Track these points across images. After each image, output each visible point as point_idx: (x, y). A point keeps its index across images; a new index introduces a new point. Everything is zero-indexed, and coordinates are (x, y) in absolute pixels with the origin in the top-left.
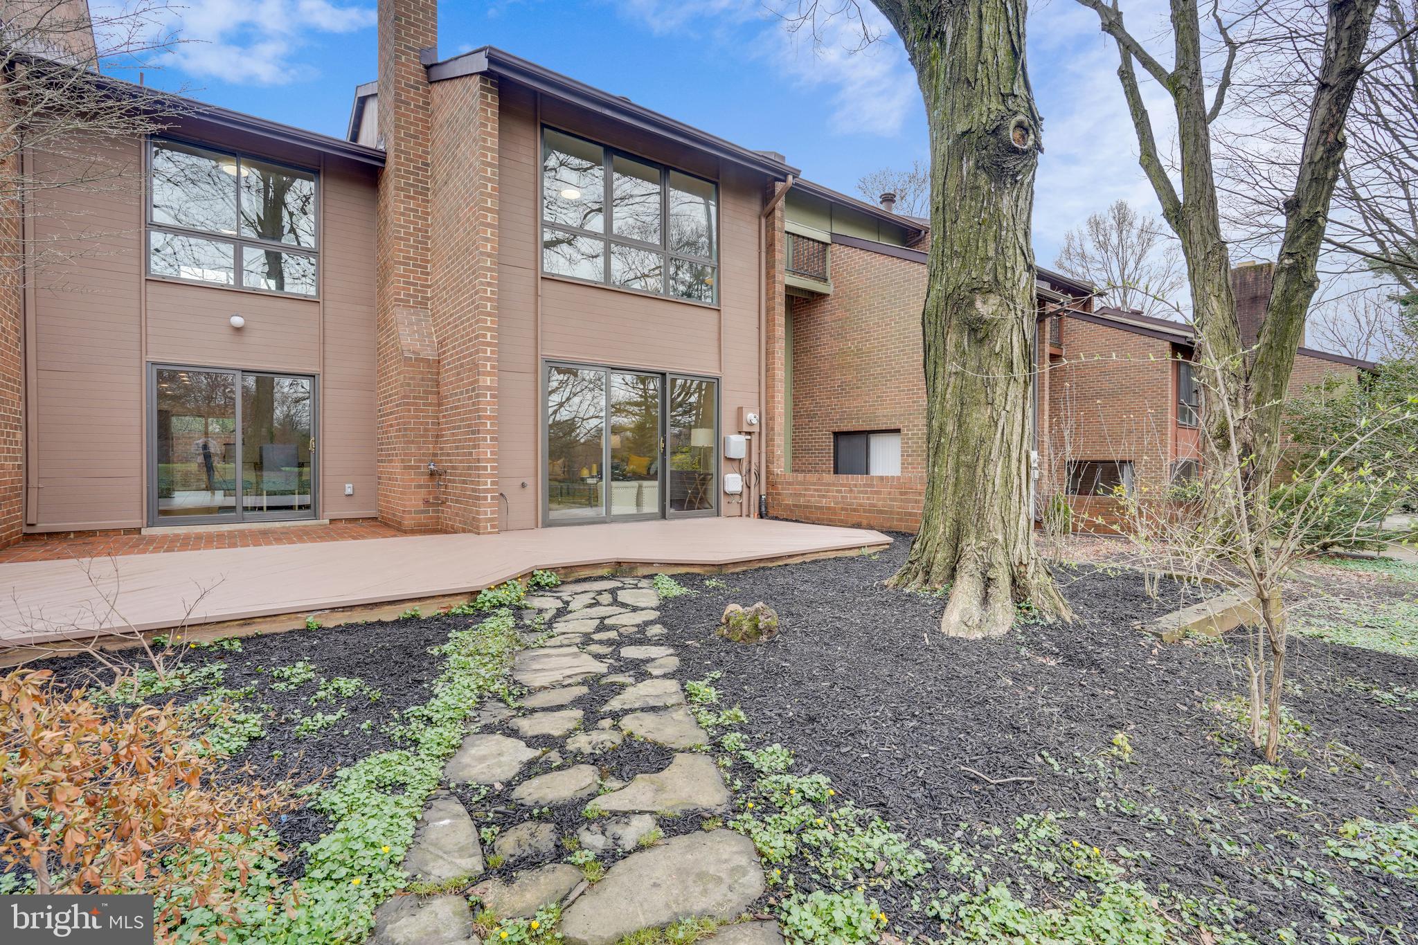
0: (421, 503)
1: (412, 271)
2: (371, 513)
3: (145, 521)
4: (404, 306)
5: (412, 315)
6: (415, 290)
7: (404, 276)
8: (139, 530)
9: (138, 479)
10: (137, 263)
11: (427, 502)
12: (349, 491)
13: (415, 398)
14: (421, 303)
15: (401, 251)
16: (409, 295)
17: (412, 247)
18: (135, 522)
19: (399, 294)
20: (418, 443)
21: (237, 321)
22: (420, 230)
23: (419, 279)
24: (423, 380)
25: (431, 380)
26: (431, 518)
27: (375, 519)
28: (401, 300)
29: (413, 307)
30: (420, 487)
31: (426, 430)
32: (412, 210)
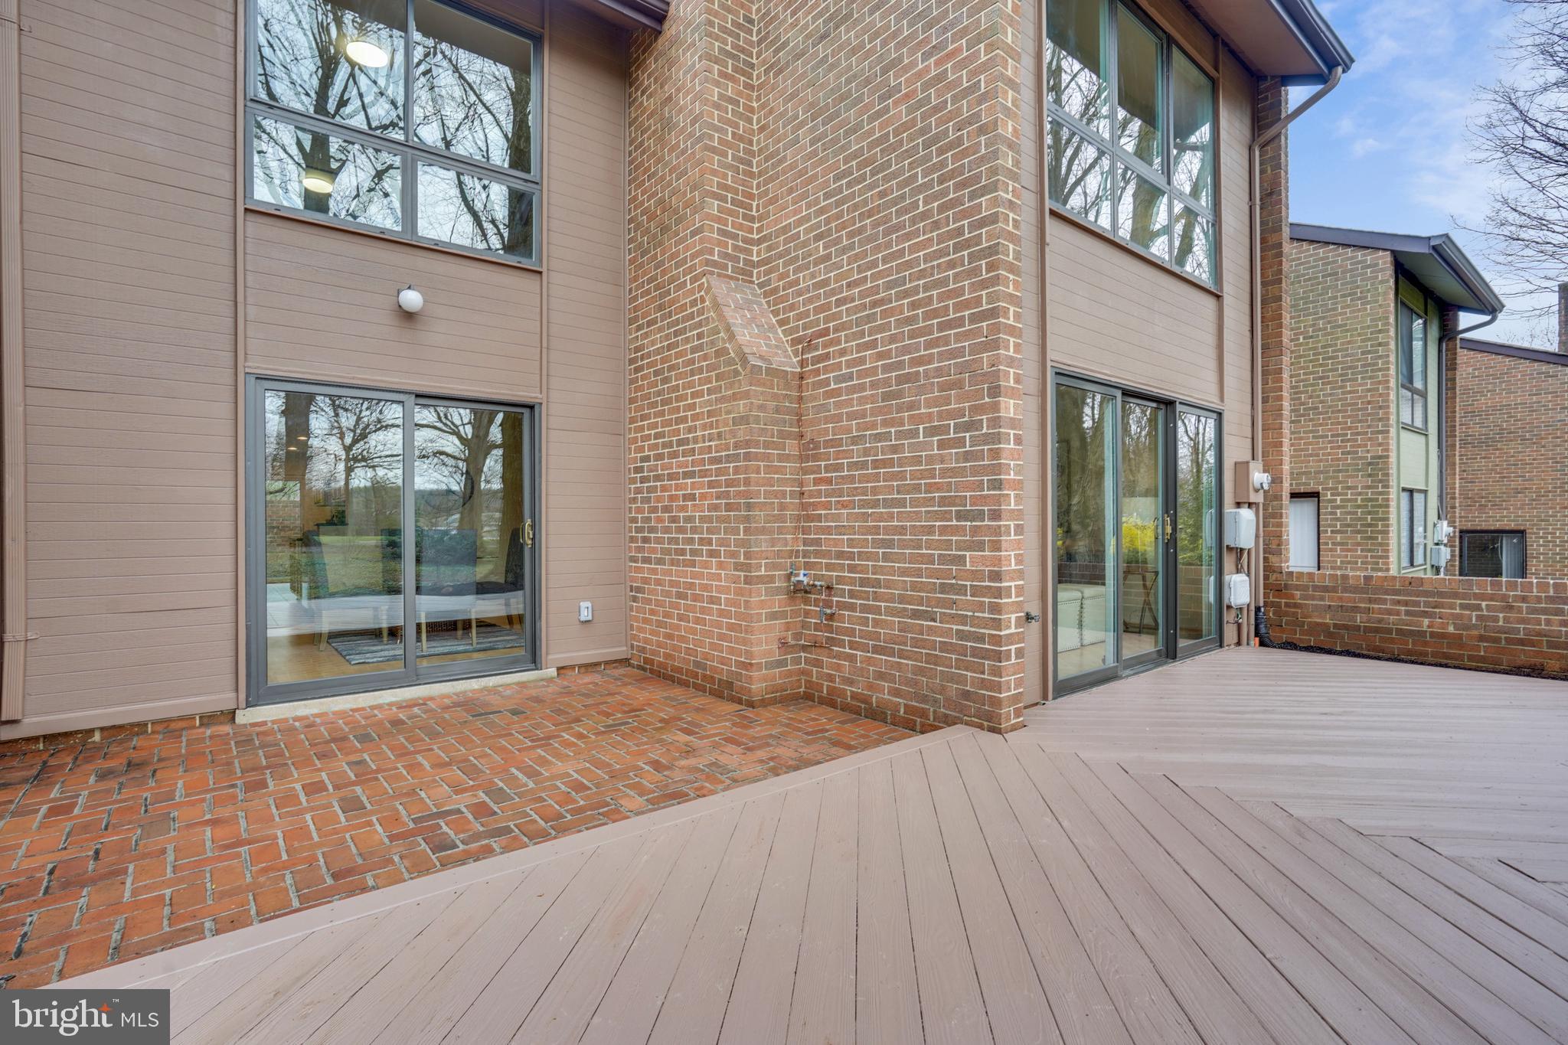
0: (775, 647)
1: (731, 213)
2: (620, 651)
3: (242, 696)
4: (719, 275)
5: (736, 290)
6: (735, 248)
7: (719, 220)
8: (231, 715)
9: (228, 612)
10: (227, 175)
11: (783, 644)
12: (585, 615)
13: (766, 445)
14: (743, 272)
15: (714, 172)
16: (726, 256)
17: (730, 167)
18: (222, 699)
19: (711, 252)
20: (771, 531)
21: (412, 299)
22: (741, 139)
23: (741, 227)
24: (777, 411)
25: (789, 411)
26: (790, 673)
27: (625, 662)
28: (715, 264)
29: (731, 278)
30: (773, 616)
31: (783, 507)
32: (731, 100)
